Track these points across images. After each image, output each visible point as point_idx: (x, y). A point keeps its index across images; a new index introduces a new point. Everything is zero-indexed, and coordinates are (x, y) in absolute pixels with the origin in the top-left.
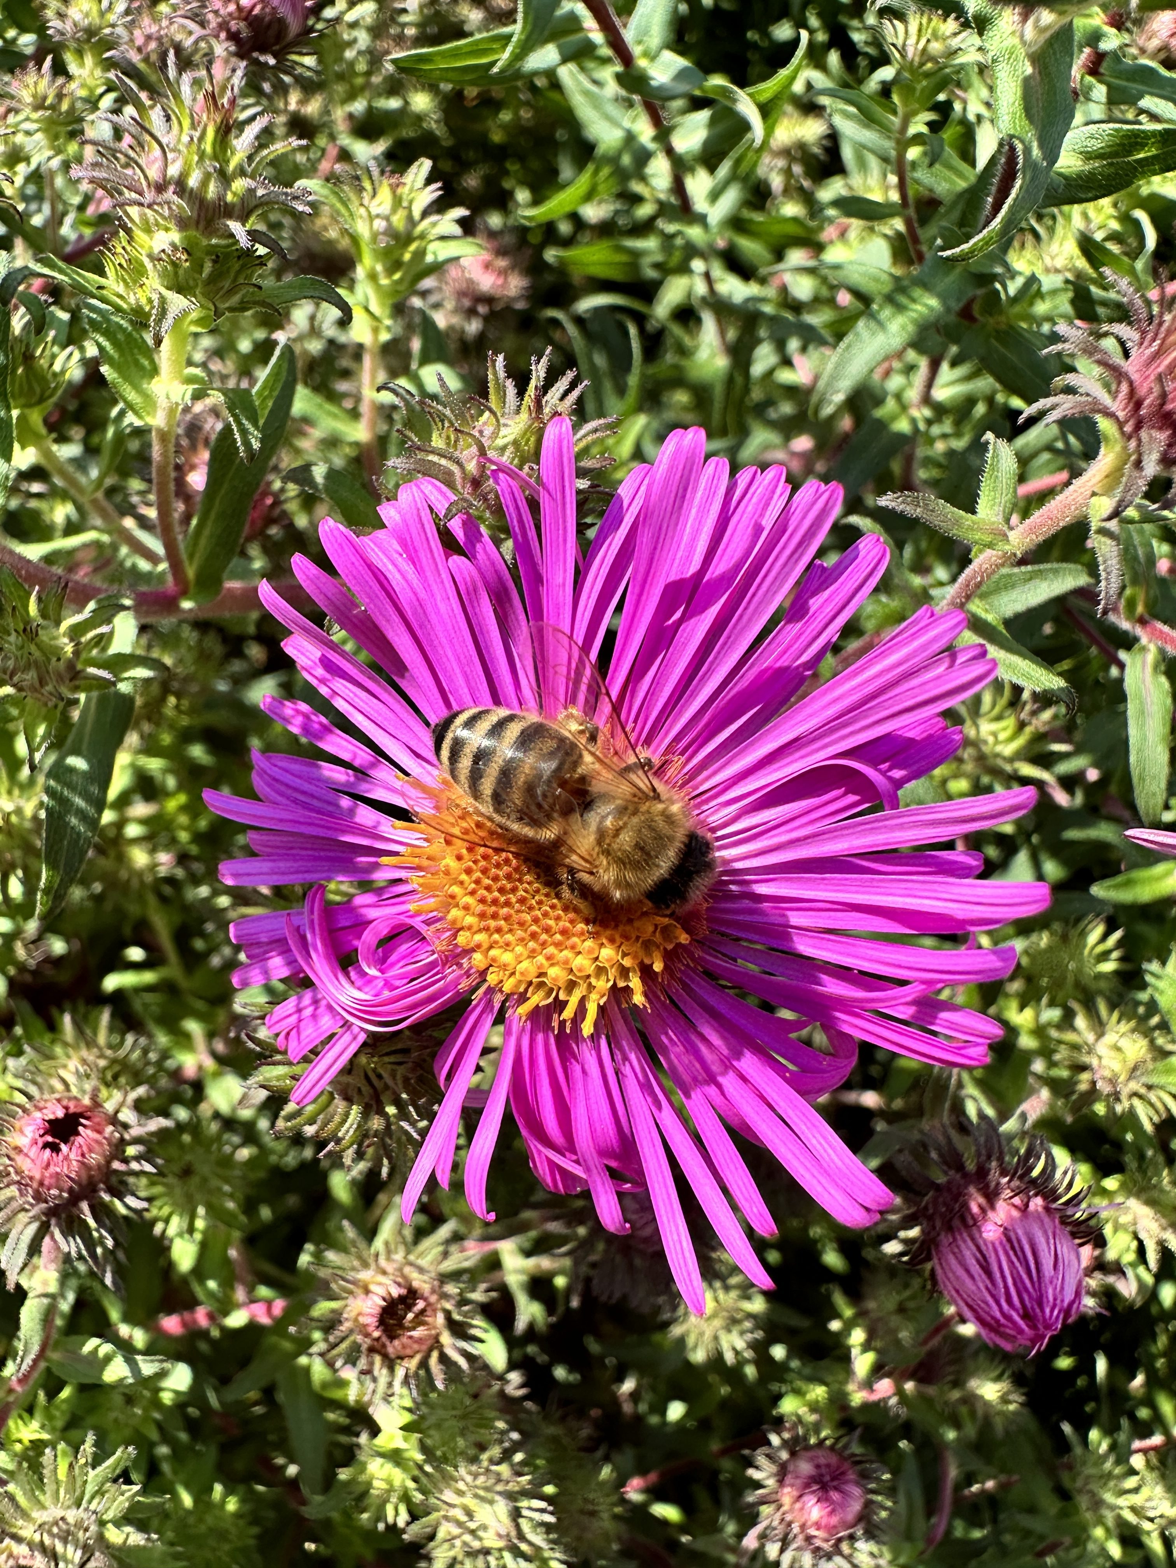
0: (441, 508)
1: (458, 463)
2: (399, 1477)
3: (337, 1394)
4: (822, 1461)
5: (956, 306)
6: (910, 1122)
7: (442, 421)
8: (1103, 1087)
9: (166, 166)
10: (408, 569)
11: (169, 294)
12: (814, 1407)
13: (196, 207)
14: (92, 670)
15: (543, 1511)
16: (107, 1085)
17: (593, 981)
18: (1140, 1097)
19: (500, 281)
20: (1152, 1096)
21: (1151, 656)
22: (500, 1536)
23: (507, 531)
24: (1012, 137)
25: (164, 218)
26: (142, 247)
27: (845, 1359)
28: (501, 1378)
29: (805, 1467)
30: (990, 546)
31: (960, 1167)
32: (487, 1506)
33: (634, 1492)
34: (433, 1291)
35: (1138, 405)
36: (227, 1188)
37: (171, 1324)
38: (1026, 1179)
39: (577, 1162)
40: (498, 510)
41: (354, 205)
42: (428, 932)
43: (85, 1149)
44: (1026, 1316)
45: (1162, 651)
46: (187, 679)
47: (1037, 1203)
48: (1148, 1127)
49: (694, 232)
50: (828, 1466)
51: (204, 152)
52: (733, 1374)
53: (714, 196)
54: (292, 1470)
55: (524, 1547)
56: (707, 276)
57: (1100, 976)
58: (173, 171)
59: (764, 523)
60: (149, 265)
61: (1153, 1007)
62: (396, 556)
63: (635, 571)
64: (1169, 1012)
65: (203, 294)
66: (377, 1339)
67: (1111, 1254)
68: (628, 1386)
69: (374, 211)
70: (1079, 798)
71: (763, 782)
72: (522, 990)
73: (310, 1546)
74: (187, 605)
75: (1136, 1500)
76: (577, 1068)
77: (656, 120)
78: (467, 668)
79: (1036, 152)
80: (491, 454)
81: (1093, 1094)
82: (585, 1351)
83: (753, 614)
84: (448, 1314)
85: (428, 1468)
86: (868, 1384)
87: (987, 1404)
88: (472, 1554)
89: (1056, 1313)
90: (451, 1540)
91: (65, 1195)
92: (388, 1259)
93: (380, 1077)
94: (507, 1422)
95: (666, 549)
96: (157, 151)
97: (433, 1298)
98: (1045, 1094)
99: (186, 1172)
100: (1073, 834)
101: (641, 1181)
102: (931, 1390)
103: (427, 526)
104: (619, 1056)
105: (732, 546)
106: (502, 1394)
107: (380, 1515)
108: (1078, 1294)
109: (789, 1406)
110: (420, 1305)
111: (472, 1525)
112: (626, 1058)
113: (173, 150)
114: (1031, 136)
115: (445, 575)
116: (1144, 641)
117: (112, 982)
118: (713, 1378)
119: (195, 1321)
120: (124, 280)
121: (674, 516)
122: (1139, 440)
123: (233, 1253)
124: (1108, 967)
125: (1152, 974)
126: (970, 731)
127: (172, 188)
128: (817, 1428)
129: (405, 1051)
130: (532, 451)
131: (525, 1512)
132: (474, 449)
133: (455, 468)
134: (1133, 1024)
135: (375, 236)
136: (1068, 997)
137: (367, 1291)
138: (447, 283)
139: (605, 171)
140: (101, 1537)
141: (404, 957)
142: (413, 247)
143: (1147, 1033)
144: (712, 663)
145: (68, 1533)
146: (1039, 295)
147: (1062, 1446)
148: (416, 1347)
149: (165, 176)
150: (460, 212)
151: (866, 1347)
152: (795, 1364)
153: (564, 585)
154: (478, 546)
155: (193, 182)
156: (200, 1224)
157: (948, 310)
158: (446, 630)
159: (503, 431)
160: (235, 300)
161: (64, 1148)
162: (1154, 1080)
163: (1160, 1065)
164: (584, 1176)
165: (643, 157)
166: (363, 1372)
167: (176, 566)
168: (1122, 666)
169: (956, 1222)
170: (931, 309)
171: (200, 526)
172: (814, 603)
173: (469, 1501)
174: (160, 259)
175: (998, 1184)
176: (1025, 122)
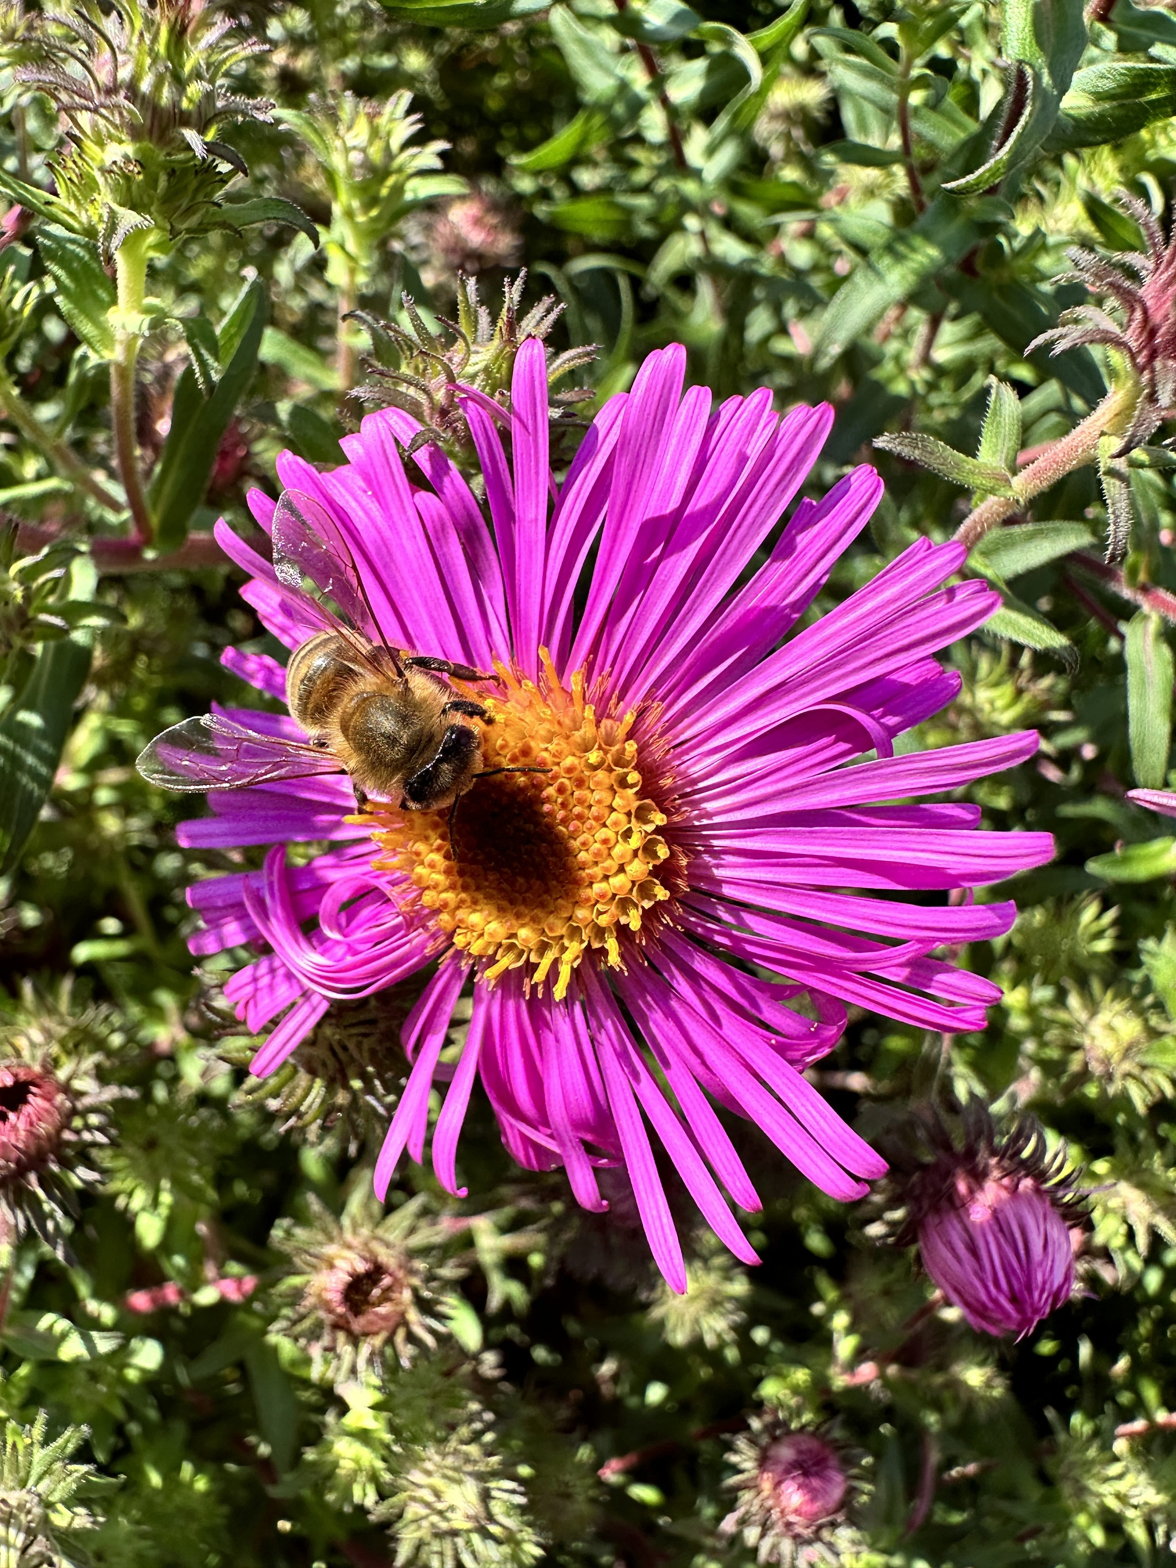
0: (406, 439)
1: (426, 391)
2: (368, 1458)
3: (301, 1372)
4: (804, 1447)
5: (958, 256)
6: (898, 1101)
7: (410, 349)
8: (1096, 1068)
9: (116, 68)
10: (374, 508)
11: (121, 211)
12: (796, 1390)
13: (149, 114)
14: (44, 617)
15: (513, 1492)
16: (69, 1053)
17: (566, 943)
18: (1134, 1077)
19: (490, 239)
20: (1147, 1076)
21: (1153, 625)
22: (468, 1517)
23: (478, 467)
24: (1020, 62)
25: (116, 127)
26: (93, 159)
27: (826, 1342)
28: (476, 1357)
29: (786, 1453)
30: (992, 491)
31: (947, 1146)
32: (455, 1486)
33: (611, 1474)
34: (400, 1267)
35: (1152, 333)
36: (193, 1161)
37: (140, 1300)
38: (1016, 1160)
39: (551, 1136)
40: (468, 442)
41: (329, 136)
42: (392, 893)
43: (34, 1119)
44: (1014, 1299)
45: (1164, 621)
46: (159, 638)
47: (1027, 1184)
48: (1141, 1109)
49: (690, 188)
50: (810, 1451)
51: (157, 54)
52: (714, 1357)
53: (711, 150)
54: (264, 1449)
55: (494, 1529)
56: (703, 235)
57: (1094, 955)
58: (124, 74)
59: (748, 452)
60: (100, 180)
61: (1147, 986)
62: (359, 492)
63: (612, 507)
64: (1165, 989)
65: (160, 212)
66: (341, 1316)
67: (1099, 1239)
68: (607, 1368)
69: (349, 144)
70: (1076, 773)
71: (748, 729)
72: (490, 952)
73: (284, 1525)
74: (150, 555)
75: (1122, 1486)
76: (551, 1037)
77: (652, 68)
78: (435, 614)
79: (1046, 79)
80: (460, 382)
81: (1084, 1075)
82: (563, 1332)
83: (737, 549)
84: (415, 1291)
85: (397, 1449)
86: (851, 1366)
87: (970, 1389)
88: (439, 1535)
89: (1045, 1296)
90: (416, 1521)
91: (12, 1165)
92: (355, 1232)
93: (345, 1048)
94: (480, 1402)
95: (644, 476)
96: (107, 53)
97: (400, 1274)
98: (1035, 1075)
99: (151, 1145)
100: (1069, 810)
101: (619, 1158)
102: (914, 1375)
103: (392, 460)
104: (594, 1024)
105: (716, 476)
106: (475, 1373)
107: (347, 1495)
108: (1067, 1279)
109: (770, 1389)
110: (386, 1281)
111: (440, 1506)
112: (601, 1026)
113: (125, 52)
114: (1041, 61)
115: (411, 512)
116: (1146, 608)
117: (83, 952)
118: (694, 1361)
119: (164, 1298)
120: (75, 197)
121: (653, 442)
122: (1153, 371)
123: (202, 1228)
124: (1103, 945)
125: (1149, 952)
126: (965, 698)
127: (122, 93)
128: (797, 1412)
129: (373, 1022)
130: (505, 378)
131: (494, 1493)
132: (443, 377)
133: (422, 398)
134: (1125, 1003)
135: (350, 170)
136: (1061, 975)
137: (331, 1266)
138: (434, 240)
139: (598, 120)
140: (45, 1520)
141: (368, 921)
142: (391, 181)
143: (1141, 1013)
144: (694, 602)
145: (11, 1514)
146: (1045, 248)
147: (1045, 1430)
148: (382, 1324)
149: (115, 79)
150: (441, 145)
151: (851, 1330)
152: (777, 1347)
153: (536, 519)
154: (446, 480)
155: (145, 86)
156: (166, 1198)
157: (948, 261)
158: (413, 571)
159: (473, 358)
160: (193, 221)
161: (12, 1116)
162: (1148, 1059)
163: (1156, 1044)
164: (558, 1150)
165: (637, 106)
166: (326, 1349)
167: (139, 516)
168: (1122, 637)
169: (944, 1204)
170: (932, 260)
171: (164, 471)
172: (802, 540)
173: (437, 1481)
174: (112, 171)
175: (986, 1166)
176: (1035, 48)
